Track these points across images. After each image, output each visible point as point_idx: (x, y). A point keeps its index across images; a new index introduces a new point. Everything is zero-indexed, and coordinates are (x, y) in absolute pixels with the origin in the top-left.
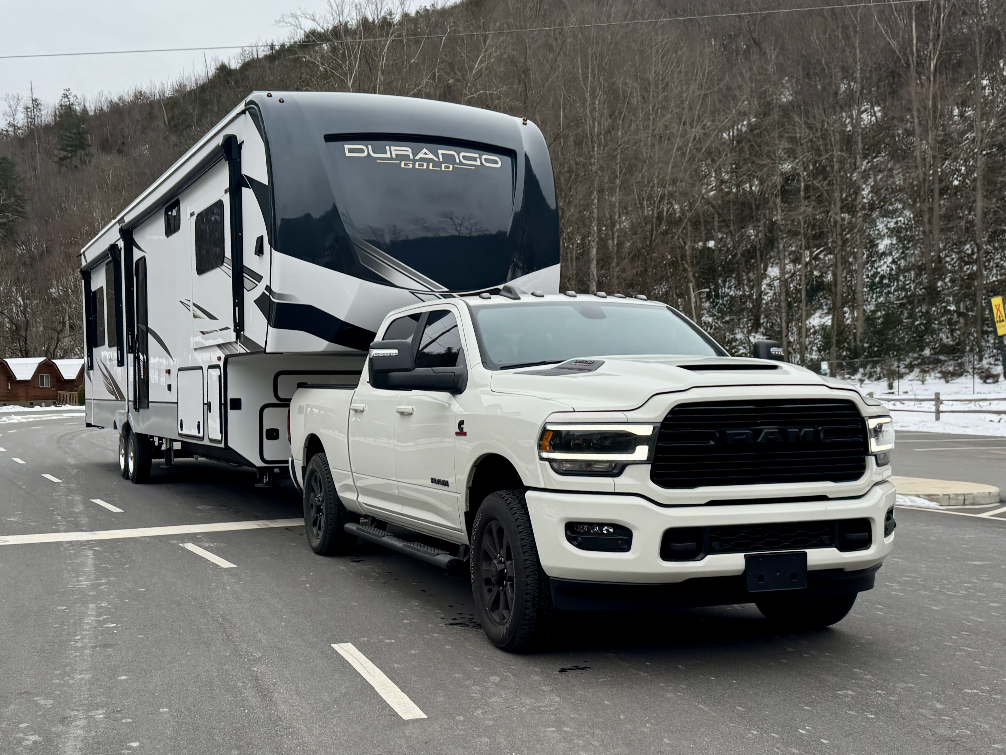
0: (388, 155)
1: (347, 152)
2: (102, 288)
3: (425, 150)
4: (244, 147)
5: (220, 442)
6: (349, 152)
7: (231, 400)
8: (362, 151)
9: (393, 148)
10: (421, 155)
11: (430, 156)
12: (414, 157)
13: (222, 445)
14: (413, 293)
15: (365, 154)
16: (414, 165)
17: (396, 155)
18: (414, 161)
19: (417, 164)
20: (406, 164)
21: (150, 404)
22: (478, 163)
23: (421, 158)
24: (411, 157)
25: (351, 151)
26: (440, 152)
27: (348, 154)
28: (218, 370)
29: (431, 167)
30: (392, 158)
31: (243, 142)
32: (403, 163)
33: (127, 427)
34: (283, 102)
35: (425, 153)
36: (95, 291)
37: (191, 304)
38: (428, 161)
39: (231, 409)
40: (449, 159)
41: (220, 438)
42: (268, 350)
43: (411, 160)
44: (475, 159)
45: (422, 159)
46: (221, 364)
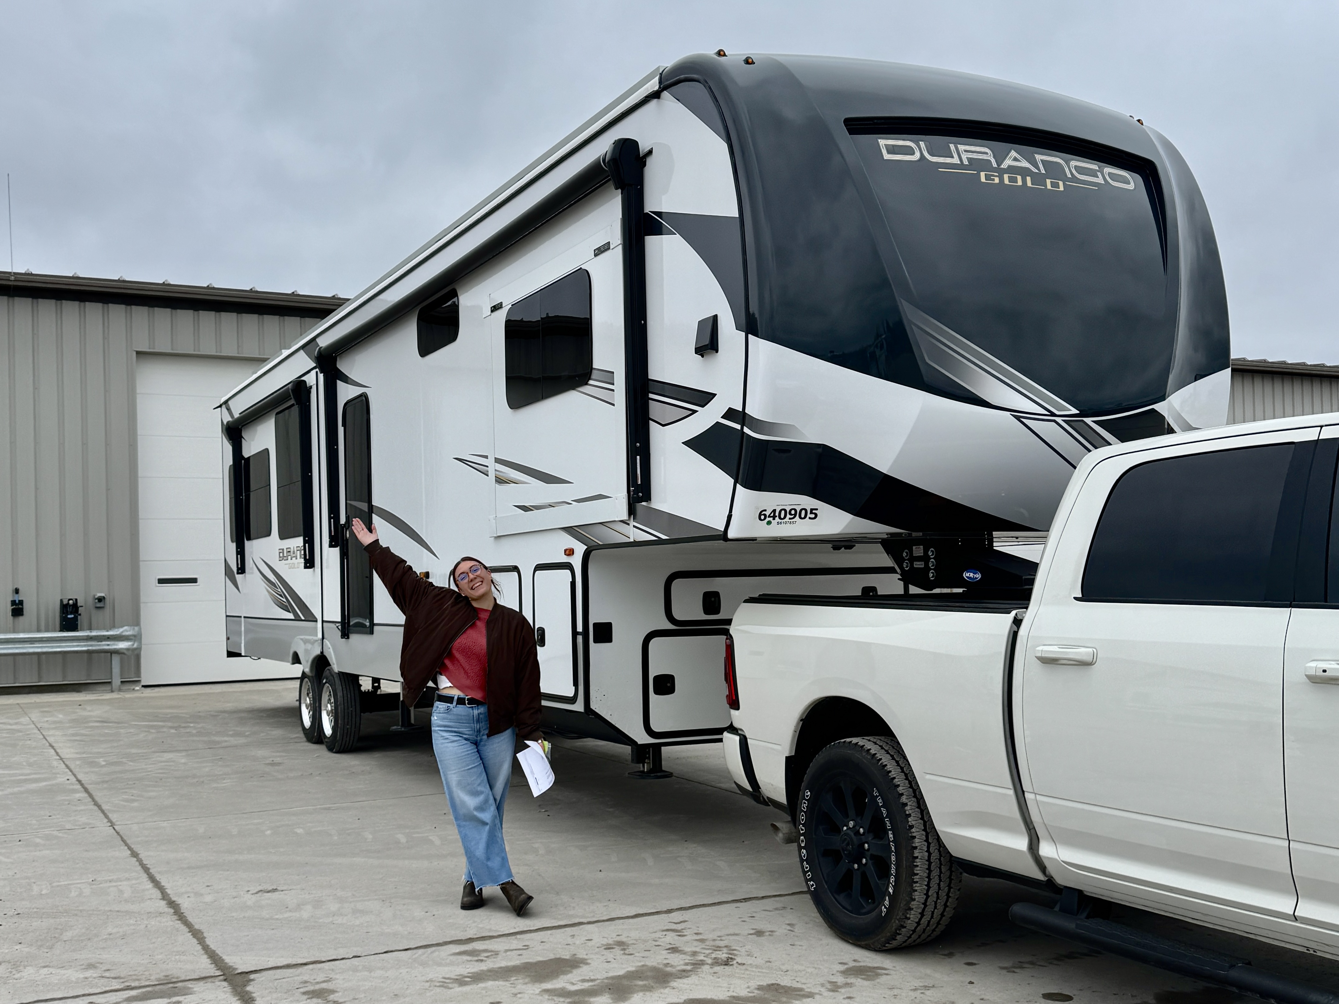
0: (956, 160)
1: (884, 152)
2: (266, 451)
3: (1013, 154)
4: (650, 161)
5: (572, 700)
6: (889, 152)
7: (595, 624)
8: (909, 151)
9: (961, 148)
10: (1008, 163)
11: (1025, 164)
12: (999, 165)
13: (579, 707)
14: (1018, 418)
15: (917, 156)
16: (1002, 179)
17: (970, 160)
18: (1001, 172)
19: (1006, 177)
20: (987, 177)
21: (376, 628)
22: (1100, 180)
23: (1009, 166)
24: (995, 165)
25: (892, 150)
26: (1039, 157)
27: (887, 156)
28: (568, 572)
29: (1029, 184)
30: (961, 166)
31: (650, 152)
32: (983, 174)
33: (321, 662)
34: (753, 63)
35: (1015, 159)
36: (249, 458)
37: (490, 462)
38: (1024, 172)
39: (596, 641)
40: (1054, 171)
41: (570, 692)
42: (731, 534)
43: (994, 170)
44: (1093, 173)
45: (1011, 169)
46: (577, 561)
